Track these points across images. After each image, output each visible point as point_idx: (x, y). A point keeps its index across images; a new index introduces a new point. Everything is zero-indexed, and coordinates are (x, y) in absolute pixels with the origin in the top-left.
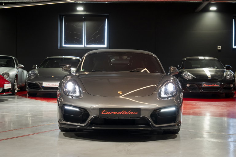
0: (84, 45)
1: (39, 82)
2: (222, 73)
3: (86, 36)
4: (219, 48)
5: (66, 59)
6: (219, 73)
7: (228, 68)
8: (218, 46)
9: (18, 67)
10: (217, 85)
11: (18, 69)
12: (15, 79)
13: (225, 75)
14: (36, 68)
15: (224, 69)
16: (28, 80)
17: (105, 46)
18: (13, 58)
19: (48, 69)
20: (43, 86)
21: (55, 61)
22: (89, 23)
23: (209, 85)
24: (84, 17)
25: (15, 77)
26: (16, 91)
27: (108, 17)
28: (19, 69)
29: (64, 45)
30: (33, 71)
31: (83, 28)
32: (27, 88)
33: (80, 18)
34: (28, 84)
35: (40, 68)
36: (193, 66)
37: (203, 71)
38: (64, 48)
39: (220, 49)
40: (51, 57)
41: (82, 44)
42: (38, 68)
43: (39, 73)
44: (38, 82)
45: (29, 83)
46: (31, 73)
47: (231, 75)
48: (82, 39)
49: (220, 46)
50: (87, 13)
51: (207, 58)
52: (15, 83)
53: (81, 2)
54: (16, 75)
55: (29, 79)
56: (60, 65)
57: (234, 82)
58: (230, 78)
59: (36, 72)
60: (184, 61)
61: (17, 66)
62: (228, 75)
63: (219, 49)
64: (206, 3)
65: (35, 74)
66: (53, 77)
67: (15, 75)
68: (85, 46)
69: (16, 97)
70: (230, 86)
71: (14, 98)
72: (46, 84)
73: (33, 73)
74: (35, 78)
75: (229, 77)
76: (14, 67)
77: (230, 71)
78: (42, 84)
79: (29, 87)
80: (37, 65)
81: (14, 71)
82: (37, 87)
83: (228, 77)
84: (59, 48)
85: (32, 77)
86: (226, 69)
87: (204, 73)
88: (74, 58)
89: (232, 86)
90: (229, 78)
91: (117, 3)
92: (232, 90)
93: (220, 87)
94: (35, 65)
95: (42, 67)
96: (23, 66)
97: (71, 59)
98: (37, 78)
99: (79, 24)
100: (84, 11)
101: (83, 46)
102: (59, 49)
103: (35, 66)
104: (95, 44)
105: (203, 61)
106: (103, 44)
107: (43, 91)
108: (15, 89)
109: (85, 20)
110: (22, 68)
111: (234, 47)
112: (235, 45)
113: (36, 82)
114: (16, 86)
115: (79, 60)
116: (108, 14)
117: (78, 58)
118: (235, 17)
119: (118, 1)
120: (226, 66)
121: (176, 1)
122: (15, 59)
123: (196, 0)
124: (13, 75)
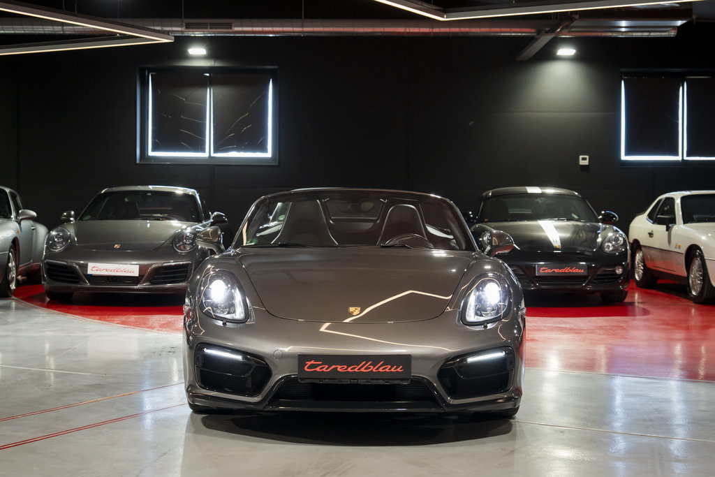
0: (208, 152)
1: (77, 262)
2: (591, 235)
3: (214, 126)
4: (584, 161)
5: (154, 193)
6: (583, 235)
7: (608, 220)
8: (581, 157)
9: (20, 218)
10: (577, 271)
11: (20, 224)
12: (10, 251)
13: (599, 240)
14: (72, 219)
15: (598, 221)
16: (46, 258)
17: (268, 154)
18: (7, 190)
19: (104, 223)
20: (89, 272)
21: (126, 200)
22: (224, 91)
23: (556, 271)
24: (208, 75)
25: (11, 247)
26: (13, 286)
27: (273, 75)
28: (24, 223)
29: (151, 153)
30: (63, 231)
31: (206, 104)
32: (45, 280)
33: (197, 78)
34: (47, 267)
35: (81, 219)
36: (512, 211)
37: (540, 228)
38: (153, 162)
39: (586, 163)
40: (115, 189)
41: (203, 150)
42: (75, 219)
43: (77, 235)
44: (75, 263)
45: (50, 264)
46: (57, 236)
47: (616, 240)
48: (203, 134)
49: (587, 157)
50: (217, 64)
51: (550, 191)
52: (10, 264)
53: (198, 34)
54: (15, 241)
55: (50, 255)
56: (139, 209)
57: (626, 260)
58: (615, 249)
59: (71, 231)
60: (487, 198)
61: (18, 214)
62: (609, 241)
63: (582, 163)
64: (545, 39)
65: (66, 238)
66: (117, 246)
67: (11, 239)
68: (210, 156)
69: (14, 304)
70: (614, 271)
71: (8, 308)
72: (96, 268)
73: (62, 237)
74: (65, 250)
75: (610, 245)
76: (8, 217)
77: (615, 228)
78: (85, 267)
79: (49, 275)
80: (73, 213)
81: (9, 229)
82: (73, 275)
83: (609, 247)
84: (138, 162)
85: (59, 249)
86: (604, 221)
87: (540, 234)
88: (179, 191)
89: (619, 271)
90: (611, 249)
91: (300, 37)
92: (621, 284)
93: (586, 274)
94: (68, 210)
95: (89, 217)
96: (34, 214)
97: (171, 194)
98: (71, 250)
99: (194, 93)
100: (209, 57)
101: (205, 155)
102: (138, 164)
103: (69, 216)
104: (239, 149)
105: (538, 200)
106: (262, 148)
107: (88, 289)
108: (12, 282)
109: (211, 82)
110: (31, 218)
111: (624, 157)
112: (627, 153)
113: (69, 261)
114: (15, 272)
115: (193, 197)
116: (276, 67)
117: (190, 191)
118: (626, 74)
119: (302, 32)
120: (602, 215)
121: (463, 33)
122: (10, 192)
123: (518, 30)
124: (5, 240)
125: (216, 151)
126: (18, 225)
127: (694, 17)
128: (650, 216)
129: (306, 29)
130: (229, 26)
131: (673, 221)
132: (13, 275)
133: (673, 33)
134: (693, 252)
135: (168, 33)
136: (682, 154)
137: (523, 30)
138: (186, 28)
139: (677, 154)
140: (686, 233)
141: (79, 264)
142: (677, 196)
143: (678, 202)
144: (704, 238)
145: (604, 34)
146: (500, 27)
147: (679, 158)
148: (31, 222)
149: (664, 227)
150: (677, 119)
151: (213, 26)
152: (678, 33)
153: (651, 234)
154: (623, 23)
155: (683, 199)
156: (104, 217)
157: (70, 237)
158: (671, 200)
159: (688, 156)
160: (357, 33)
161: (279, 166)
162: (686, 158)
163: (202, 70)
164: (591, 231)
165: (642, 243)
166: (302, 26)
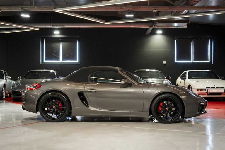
0: (60, 61)
1: (21, 90)
3: (62, 53)
4: (165, 62)
7: (167, 78)
8: (164, 61)
11: (6, 80)
12: (3, 88)
15: (164, 79)
16: (12, 89)
17: (77, 61)
18: (3, 71)
21: (37, 74)
22: (65, 44)
24: (60, 39)
25: (3, 86)
26: (4, 97)
27: (78, 39)
28: (7, 80)
29: (45, 61)
30: (17, 82)
31: (60, 47)
32: (12, 95)
33: (57, 40)
35: (23, 79)
37: (148, 81)
38: (45, 63)
39: (165, 63)
40: (33, 71)
41: (59, 60)
43: (21, 83)
44: (20, 90)
45: (13, 91)
46: (15, 83)
48: (59, 56)
49: (165, 61)
50: (63, 36)
51: (154, 71)
52: (3, 91)
54: (4, 85)
59: (19, 82)
61: (6, 78)
63: (164, 63)
65: (17, 84)
68: (61, 62)
69: (4, 102)
71: (3, 102)
73: (17, 83)
74: (17, 87)
76: (3, 78)
77: (168, 80)
79: (12, 93)
80: (21, 77)
81: (3, 81)
82: (19, 94)
84: (41, 63)
85: (16, 86)
86: (166, 79)
88: (51, 71)
95: (25, 78)
96: (10, 78)
97: (49, 72)
98: (19, 87)
99: (57, 44)
100: (60, 34)
103: (20, 78)
104: (69, 60)
106: (76, 59)
109: (61, 41)
110: (9, 79)
111: (176, 61)
112: (177, 60)
113: (19, 90)
114: (5, 93)
115: (54, 73)
116: (79, 37)
117: (54, 71)
118: (177, 38)
119: (84, 27)
120: (166, 77)
121: (128, 27)
122: (4, 72)
123: (143, 26)
124: (1, 84)
125: (63, 60)
126: (5, 80)
127: (189, 22)
128: (181, 77)
129: (85, 26)
130: (64, 25)
131: (186, 79)
132: (4, 94)
133: (186, 27)
134: (189, 87)
135: (38, 28)
136: (192, 61)
137: (145, 26)
138: (52, 26)
139: (191, 60)
140: (189, 81)
141: (21, 91)
142: (187, 72)
143: (187, 73)
144: (193, 83)
145: (170, 27)
146: (141, 25)
147: (191, 62)
148: (10, 80)
149: (183, 80)
150: (191, 51)
151: (59, 26)
152: (188, 27)
153: (180, 82)
154: (176, 24)
155: (189, 72)
156: (30, 78)
157: (18, 84)
158: (186, 73)
159: (194, 61)
160: (102, 27)
161: (80, 64)
162: (193, 62)
163: (58, 38)
164: (161, 81)
165: (179, 85)
166: (84, 25)
